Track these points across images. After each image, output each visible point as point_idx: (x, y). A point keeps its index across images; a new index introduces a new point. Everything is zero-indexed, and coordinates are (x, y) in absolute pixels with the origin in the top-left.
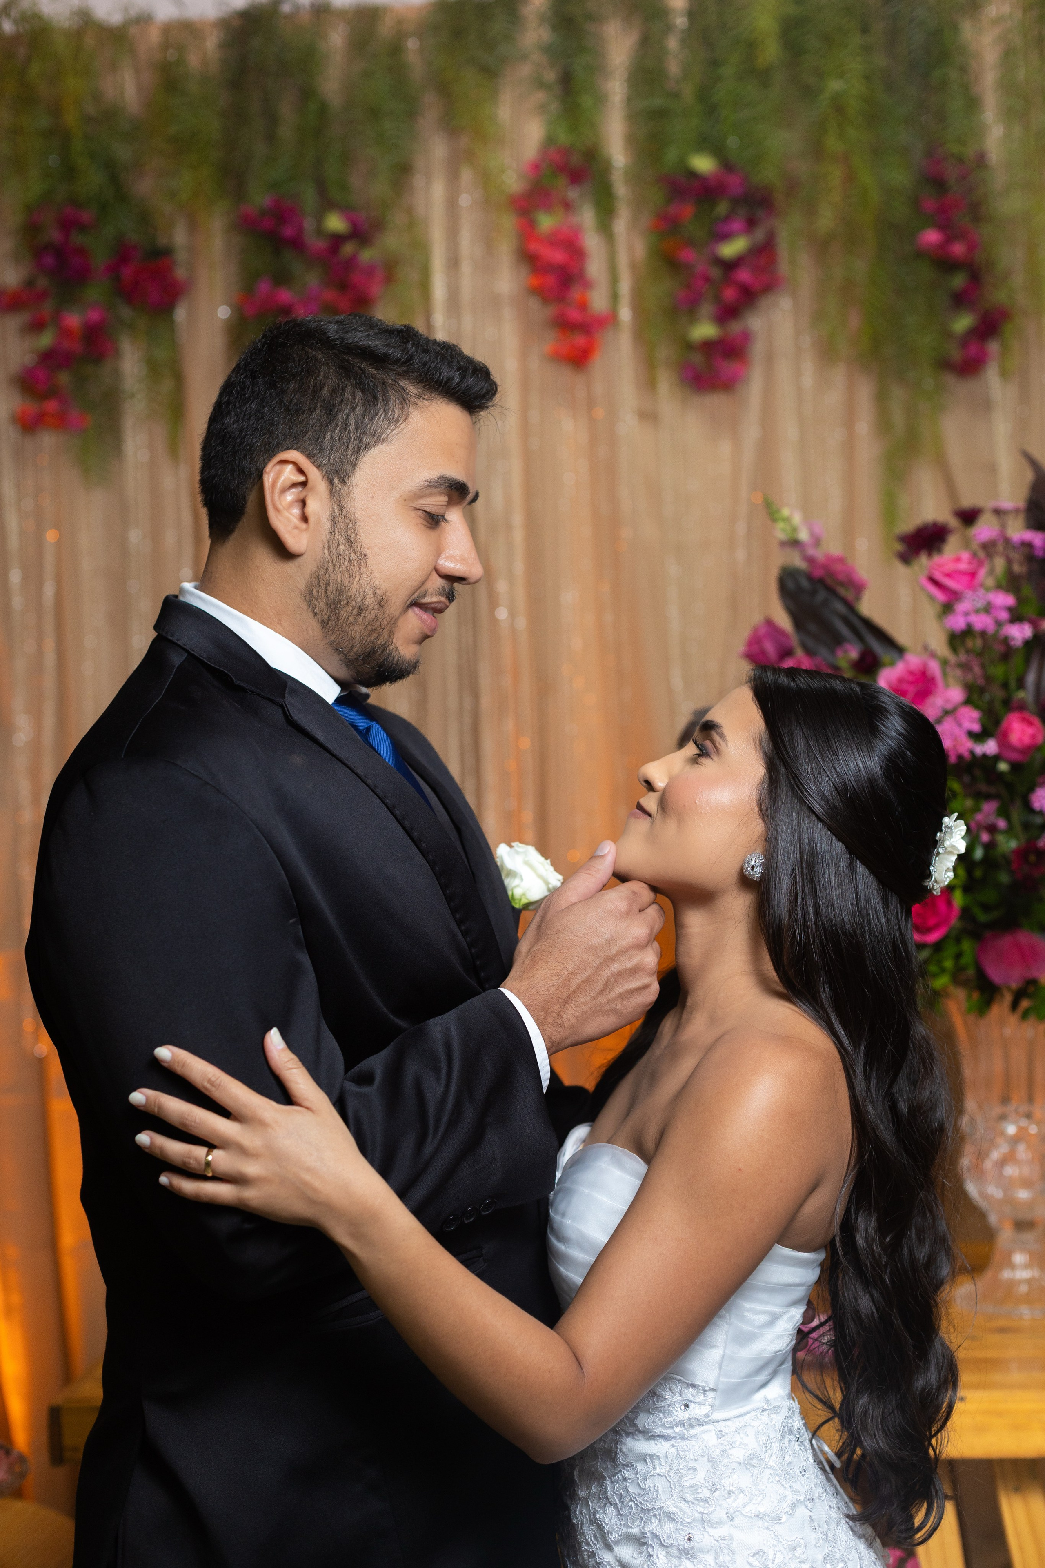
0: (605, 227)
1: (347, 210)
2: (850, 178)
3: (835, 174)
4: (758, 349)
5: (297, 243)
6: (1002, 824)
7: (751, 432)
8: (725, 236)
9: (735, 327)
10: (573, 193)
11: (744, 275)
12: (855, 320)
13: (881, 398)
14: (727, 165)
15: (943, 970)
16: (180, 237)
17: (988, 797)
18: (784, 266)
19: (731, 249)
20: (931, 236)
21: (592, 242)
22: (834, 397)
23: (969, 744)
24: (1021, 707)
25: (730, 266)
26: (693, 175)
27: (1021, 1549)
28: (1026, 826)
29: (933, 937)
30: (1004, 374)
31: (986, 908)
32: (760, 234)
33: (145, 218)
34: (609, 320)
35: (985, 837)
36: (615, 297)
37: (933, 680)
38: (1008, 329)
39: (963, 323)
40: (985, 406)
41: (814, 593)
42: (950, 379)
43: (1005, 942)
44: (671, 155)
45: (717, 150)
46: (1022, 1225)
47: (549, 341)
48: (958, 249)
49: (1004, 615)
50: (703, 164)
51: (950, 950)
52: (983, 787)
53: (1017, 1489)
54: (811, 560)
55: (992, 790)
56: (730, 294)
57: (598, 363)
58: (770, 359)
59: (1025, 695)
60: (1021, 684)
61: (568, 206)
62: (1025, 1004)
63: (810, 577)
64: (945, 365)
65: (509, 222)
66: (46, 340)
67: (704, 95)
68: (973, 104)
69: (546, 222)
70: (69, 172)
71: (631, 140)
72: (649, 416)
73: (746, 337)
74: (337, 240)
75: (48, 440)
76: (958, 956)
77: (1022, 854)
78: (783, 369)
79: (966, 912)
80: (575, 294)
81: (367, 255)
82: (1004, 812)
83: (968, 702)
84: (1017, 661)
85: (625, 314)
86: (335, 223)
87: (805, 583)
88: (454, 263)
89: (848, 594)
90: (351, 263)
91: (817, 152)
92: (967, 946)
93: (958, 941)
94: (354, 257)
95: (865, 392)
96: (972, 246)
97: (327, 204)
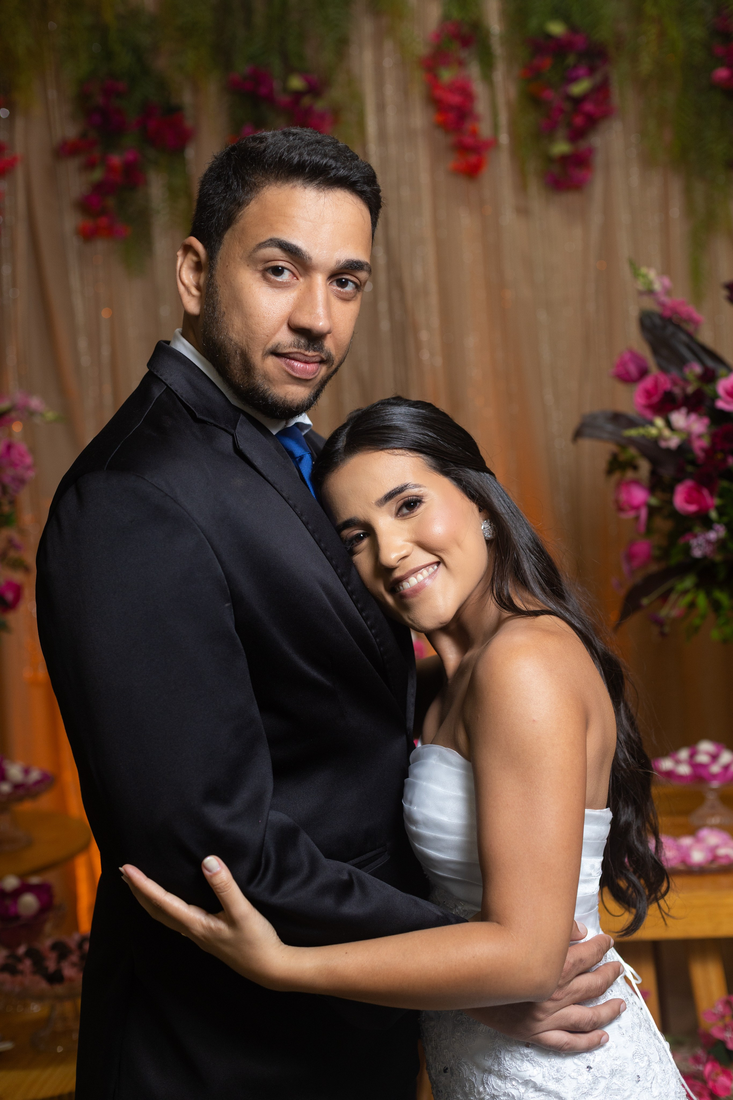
0: (487, 77)
1: (304, 74)
2: (662, 34)
3: (652, 32)
4: (599, 160)
5: (270, 98)
7: (596, 219)
8: (575, 80)
9: (583, 145)
10: (464, 54)
11: (589, 107)
12: (668, 135)
13: (688, 192)
14: (573, 29)
16: (187, 98)
18: (615, 100)
19: (577, 89)
20: (722, 73)
21: (478, 88)
22: (654, 192)
25: (578, 101)
26: (549, 36)
32: (598, 77)
33: (162, 85)
34: (493, 143)
36: (495, 126)
41: (665, 328)
44: (533, 23)
45: (565, 18)
47: (451, 161)
50: (556, 29)
54: (663, 304)
56: (579, 121)
57: (486, 174)
58: (607, 166)
61: (461, 64)
63: (660, 316)
65: (419, 76)
66: (97, 175)
69: (446, 75)
70: (108, 55)
71: (504, 14)
72: (523, 211)
73: (591, 151)
74: (298, 95)
75: (100, 246)
78: (618, 174)
80: (468, 126)
81: (320, 105)
85: (504, 139)
86: (296, 83)
87: (657, 321)
88: (381, 108)
89: (689, 329)
90: (309, 111)
91: (639, 16)
94: (311, 107)
95: (676, 188)
97: (290, 70)
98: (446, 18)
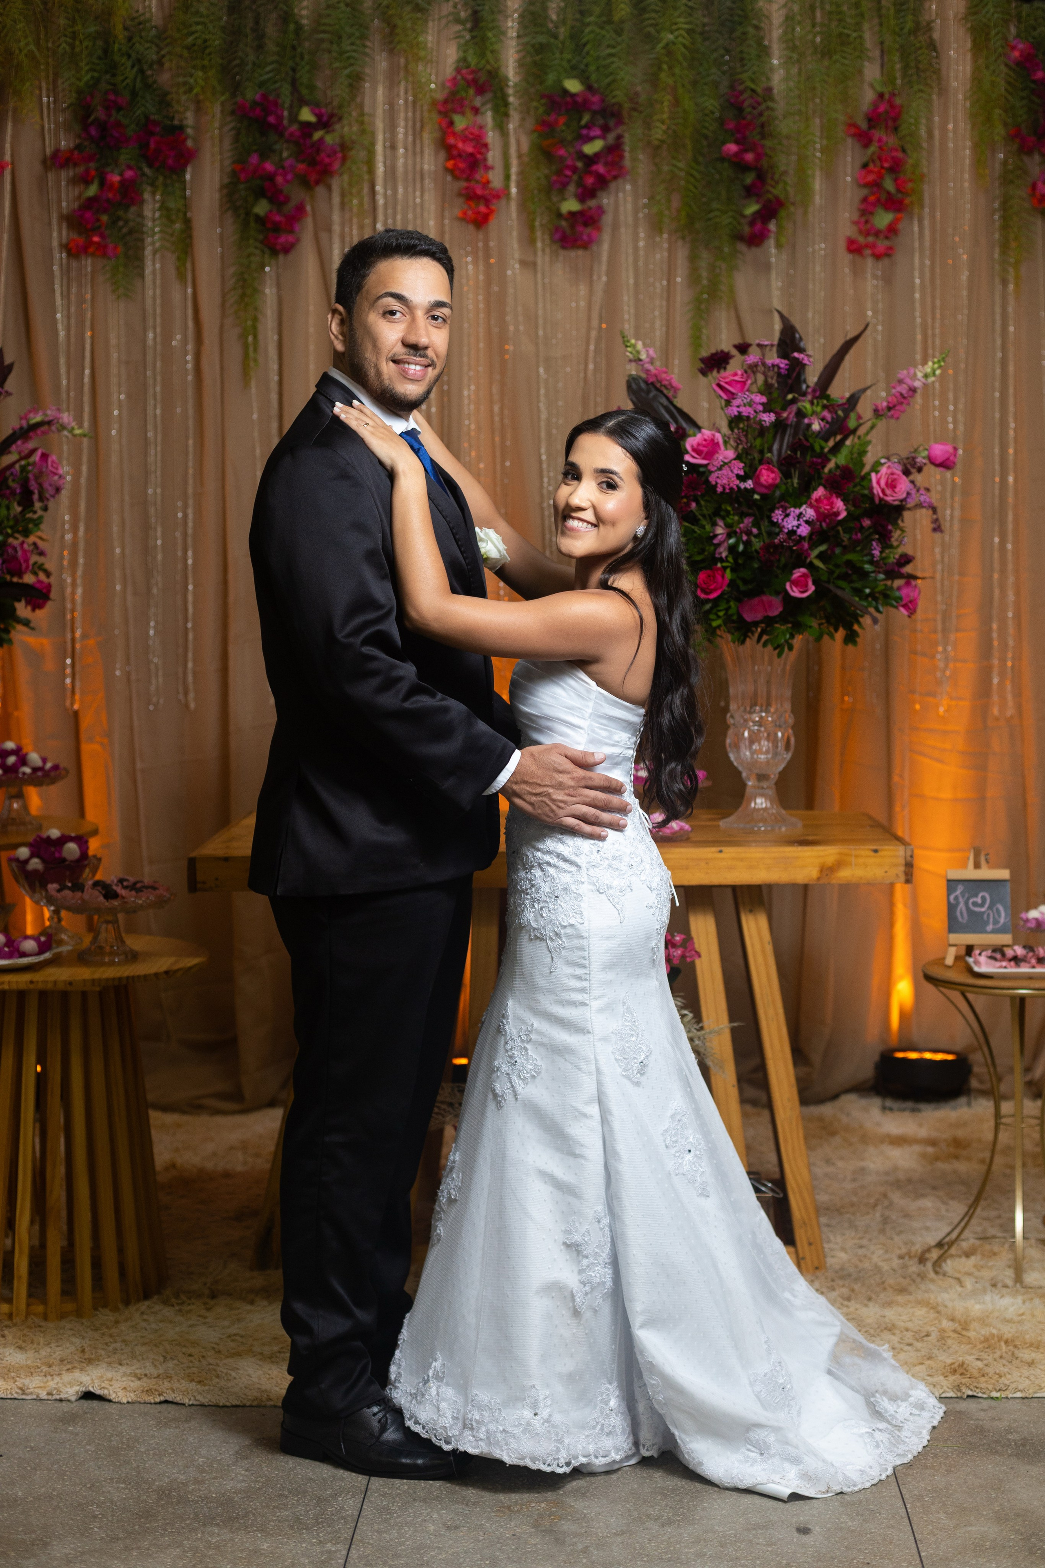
0: (501, 127)
1: (315, 106)
2: (677, 102)
3: (668, 99)
4: (607, 220)
5: (278, 129)
6: (755, 531)
7: (601, 280)
8: (589, 139)
9: (592, 203)
10: (478, 101)
11: (600, 168)
12: (676, 202)
13: (693, 259)
14: (589, 88)
15: (719, 617)
16: (190, 118)
17: (748, 515)
18: (627, 162)
19: (590, 149)
20: (732, 148)
21: (491, 137)
22: (660, 256)
23: (738, 482)
24: (769, 462)
25: (590, 160)
26: (566, 92)
27: (752, 945)
28: (771, 534)
29: (713, 596)
30: (779, 246)
31: (745, 581)
32: (611, 137)
33: (164, 101)
34: (502, 194)
35: (745, 538)
36: (507, 177)
37: (718, 443)
38: (782, 213)
39: (752, 208)
40: (766, 267)
41: (648, 392)
42: (742, 247)
43: (756, 600)
44: (551, 77)
45: (584, 78)
46: (761, 777)
47: (458, 206)
48: (750, 157)
49: (760, 408)
50: (573, 86)
51: (723, 606)
52: (745, 509)
53: (751, 911)
54: (647, 371)
55: (751, 511)
56: (590, 181)
57: (493, 223)
58: (615, 227)
59: (773, 456)
60: (770, 450)
61: (476, 111)
62: (765, 638)
63: (646, 382)
64: (738, 237)
65: (434, 119)
66: (92, 190)
67: (575, 36)
68: (764, 51)
69: (461, 123)
70: (112, 68)
71: (521, 64)
72: (529, 265)
73: (600, 210)
74: (307, 127)
75: (90, 263)
76: (727, 609)
77: (766, 548)
78: (625, 234)
79: (732, 583)
80: (480, 175)
81: (330, 139)
82: (756, 524)
83: (739, 457)
84: (769, 436)
85: (514, 190)
86: (307, 115)
87: (643, 385)
89: (670, 394)
90: (320, 144)
91: (654, 81)
92: (732, 604)
93: (728, 602)
94: (321, 140)
95: (682, 254)
96: (759, 156)
97: (302, 102)
98: (462, 64)
